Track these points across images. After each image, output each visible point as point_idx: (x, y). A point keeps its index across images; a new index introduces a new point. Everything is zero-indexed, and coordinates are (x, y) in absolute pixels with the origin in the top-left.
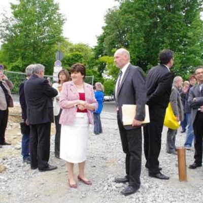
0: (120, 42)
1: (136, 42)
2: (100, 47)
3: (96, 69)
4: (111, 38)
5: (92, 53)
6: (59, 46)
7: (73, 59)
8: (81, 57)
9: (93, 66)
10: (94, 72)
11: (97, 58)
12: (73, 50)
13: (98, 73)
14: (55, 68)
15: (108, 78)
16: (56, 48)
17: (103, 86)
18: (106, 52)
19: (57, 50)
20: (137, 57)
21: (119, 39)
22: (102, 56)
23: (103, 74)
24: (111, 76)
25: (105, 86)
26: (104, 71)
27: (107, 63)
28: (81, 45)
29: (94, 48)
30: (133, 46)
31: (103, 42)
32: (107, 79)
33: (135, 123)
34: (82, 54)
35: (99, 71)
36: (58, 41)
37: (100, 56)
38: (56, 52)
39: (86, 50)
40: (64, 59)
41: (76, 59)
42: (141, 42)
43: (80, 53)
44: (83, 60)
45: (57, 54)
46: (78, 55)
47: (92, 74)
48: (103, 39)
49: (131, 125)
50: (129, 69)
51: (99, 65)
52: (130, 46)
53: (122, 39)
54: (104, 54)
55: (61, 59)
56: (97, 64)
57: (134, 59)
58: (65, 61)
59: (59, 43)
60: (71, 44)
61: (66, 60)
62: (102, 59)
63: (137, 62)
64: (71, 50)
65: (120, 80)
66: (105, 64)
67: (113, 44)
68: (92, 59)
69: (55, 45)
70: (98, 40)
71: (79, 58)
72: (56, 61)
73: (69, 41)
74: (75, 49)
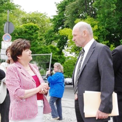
0: (85, 10)
1: (106, 11)
2: (60, 16)
3: (55, 44)
4: (74, 6)
5: (51, 24)
6: (8, 15)
7: (26, 32)
8: (36, 30)
9: (52, 40)
10: (53, 49)
11: (56, 30)
12: (26, 20)
13: (58, 49)
14: (2, 43)
15: (71, 55)
16: (4, 18)
17: (62, 67)
18: (67, 24)
19: (6, 20)
20: (107, 29)
21: (84, 7)
22: (63, 28)
23: (63, 50)
24: (74, 53)
25: (64, 68)
26: (65, 47)
27: (69, 37)
28: (37, 15)
29: (52, 18)
30: (101, 15)
31: (64, 10)
32: (68, 57)
33: (100, 115)
34: (38, 26)
35: (59, 47)
36: (7, 9)
37: (61, 28)
38: (4, 23)
39: (43, 21)
40: (15, 31)
41: (30, 32)
42: (112, 9)
43: (36, 25)
44: (39, 34)
45: (5, 26)
46: (32, 27)
47: (50, 50)
48: (65, 7)
49: (95, 118)
50: (93, 47)
51: (59, 40)
52: (98, 16)
53: (87, 7)
54: (65, 25)
55: (11, 32)
56: (56, 39)
57: (103, 32)
58: (16, 34)
59: (8, 11)
60: (23, 13)
61: (18, 33)
62: (63, 31)
63: (107, 36)
64: (24, 21)
65: (81, 60)
66: (67, 39)
67: (77, 13)
68: (50, 32)
69: (3, 14)
70: (58, 8)
71: (34, 31)
72: (4, 34)
73: (21, 9)
74: (29, 19)
